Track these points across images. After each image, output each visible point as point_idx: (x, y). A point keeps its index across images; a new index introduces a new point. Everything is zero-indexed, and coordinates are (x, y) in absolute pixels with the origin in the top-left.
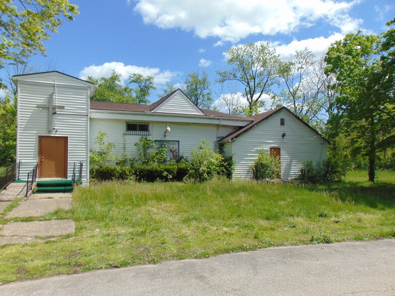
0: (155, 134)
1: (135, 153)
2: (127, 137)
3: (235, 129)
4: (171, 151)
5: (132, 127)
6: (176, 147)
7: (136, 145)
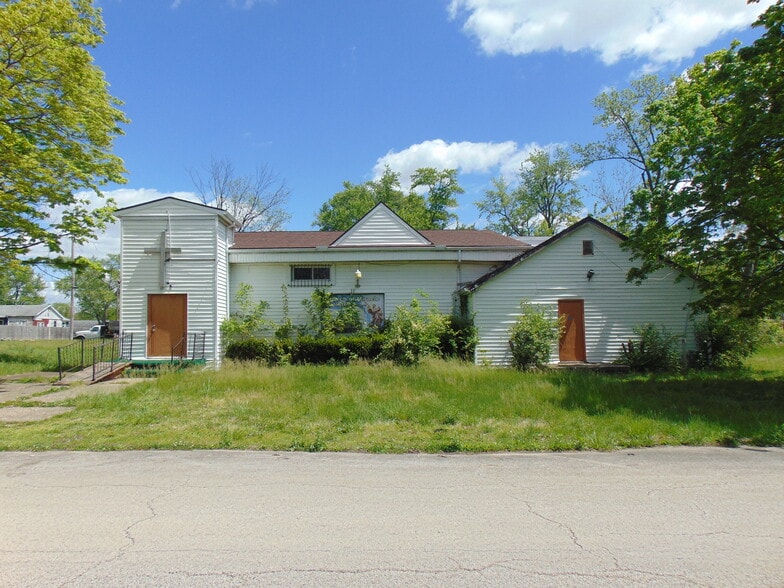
0: (340, 284)
1: (305, 317)
2: (290, 291)
3: (495, 266)
4: (370, 311)
5: (301, 273)
6: (378, 304)
7: (304, 303)
